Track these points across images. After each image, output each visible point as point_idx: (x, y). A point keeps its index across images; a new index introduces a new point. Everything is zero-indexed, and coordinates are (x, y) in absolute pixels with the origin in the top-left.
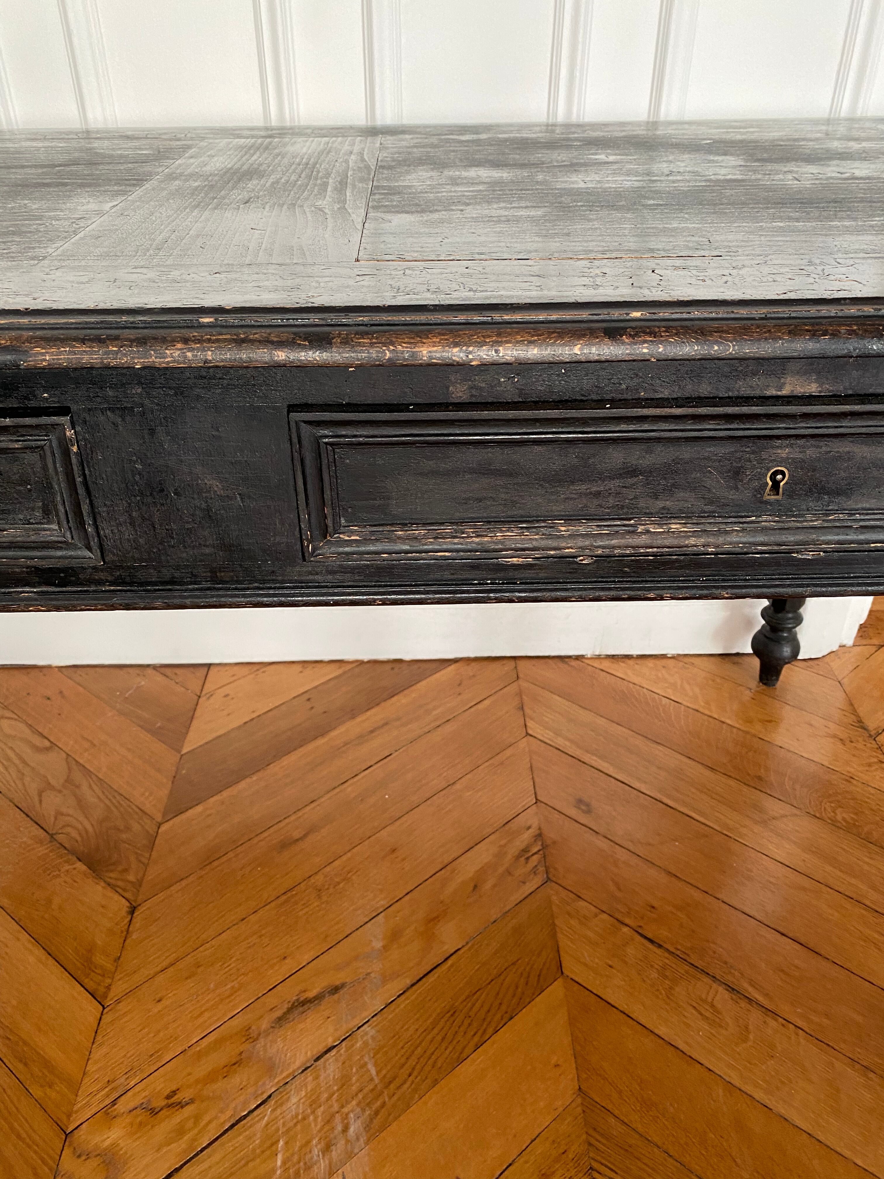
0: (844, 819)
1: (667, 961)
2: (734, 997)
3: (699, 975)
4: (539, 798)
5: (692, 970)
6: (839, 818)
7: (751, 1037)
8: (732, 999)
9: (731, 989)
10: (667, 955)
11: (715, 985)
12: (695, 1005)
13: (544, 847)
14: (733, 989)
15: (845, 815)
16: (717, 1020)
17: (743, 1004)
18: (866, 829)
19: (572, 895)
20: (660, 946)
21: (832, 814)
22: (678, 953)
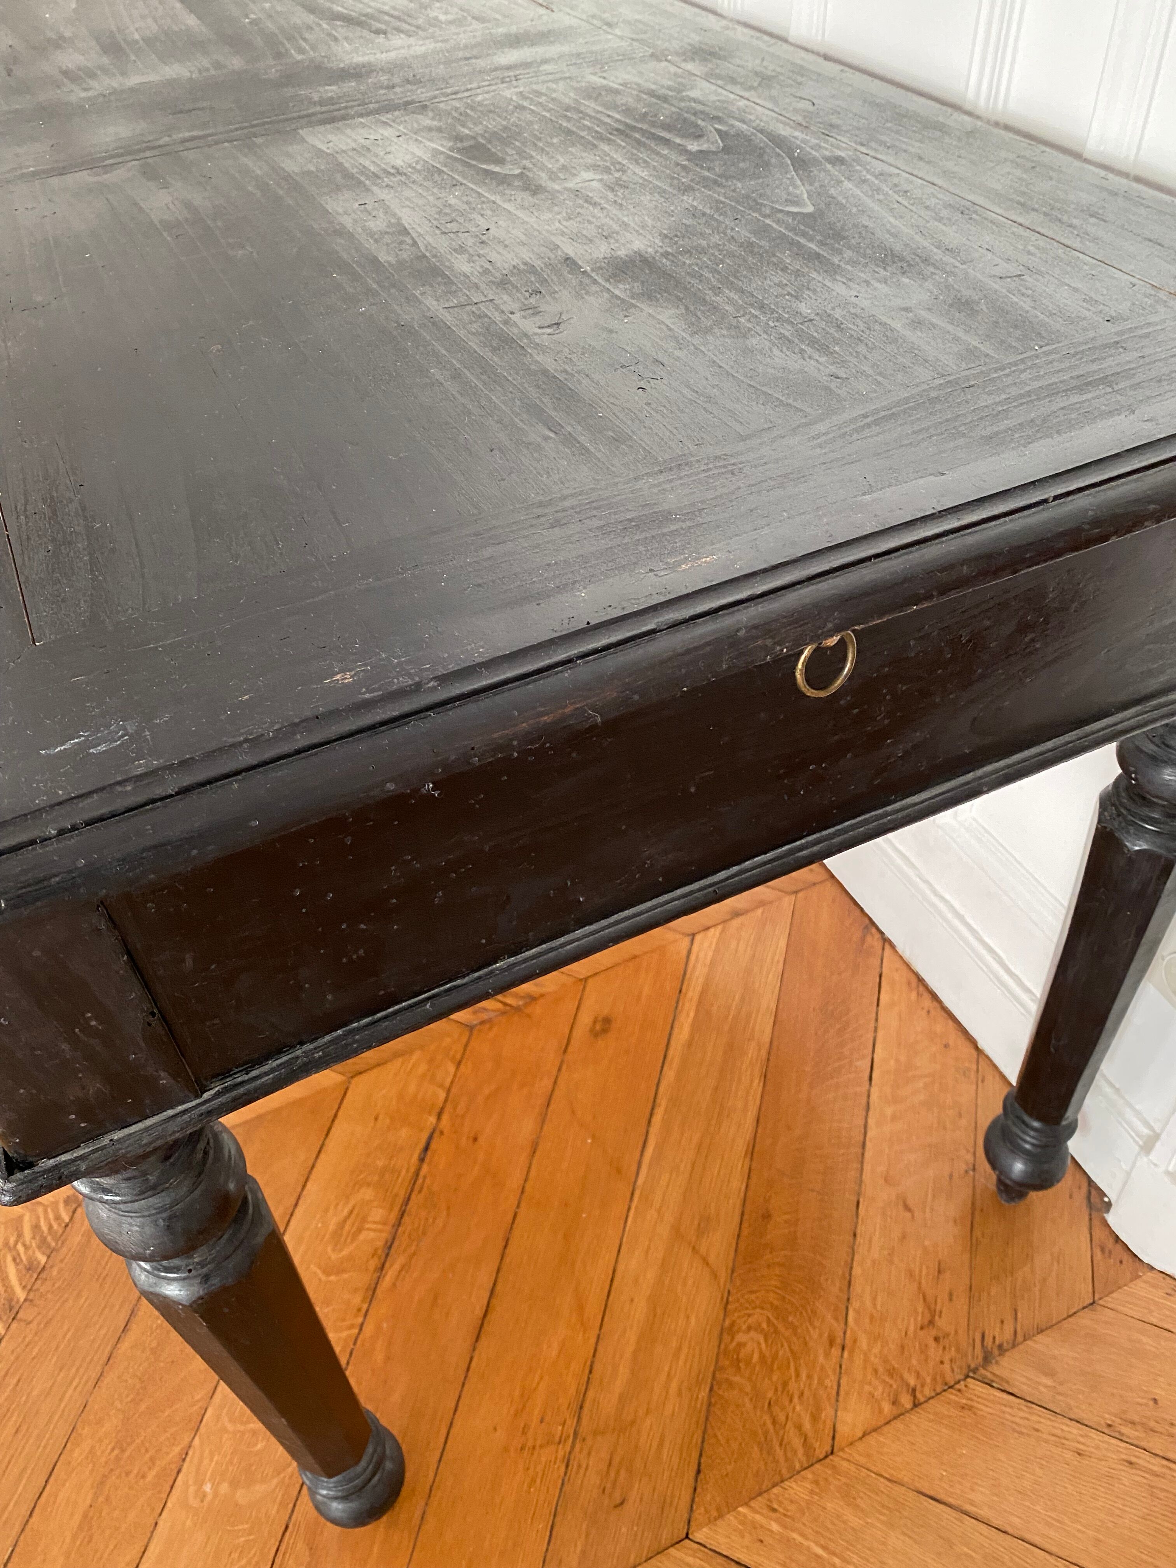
0: (741, 1345)
1: (404, 1172)
2: (379, 1252)
3: (396, 1209)
4: (590, 981)
5: (399, 1201)
6: (741, 1337)
7: (332, 1278)
8: (376, 1250)
9: (389, 1246)
10: (412, 1170)
11: (388, 1228)
12: (355, 1213)
13: (518, 1009)
14: (390, 1247)
15: (749, 1348)
16: (343, 1239)
17: (374, 1263)
18: (737, 1379)
19: (458, 1056)
20: (422, 1160)
21: (744, 1327)
22: (420, 1181)
